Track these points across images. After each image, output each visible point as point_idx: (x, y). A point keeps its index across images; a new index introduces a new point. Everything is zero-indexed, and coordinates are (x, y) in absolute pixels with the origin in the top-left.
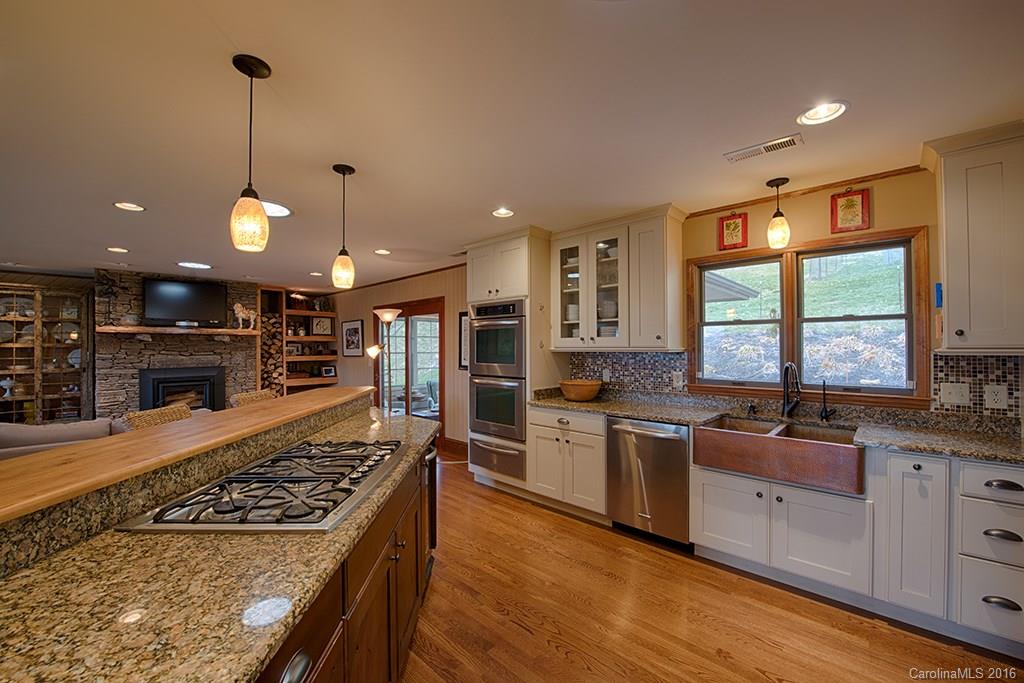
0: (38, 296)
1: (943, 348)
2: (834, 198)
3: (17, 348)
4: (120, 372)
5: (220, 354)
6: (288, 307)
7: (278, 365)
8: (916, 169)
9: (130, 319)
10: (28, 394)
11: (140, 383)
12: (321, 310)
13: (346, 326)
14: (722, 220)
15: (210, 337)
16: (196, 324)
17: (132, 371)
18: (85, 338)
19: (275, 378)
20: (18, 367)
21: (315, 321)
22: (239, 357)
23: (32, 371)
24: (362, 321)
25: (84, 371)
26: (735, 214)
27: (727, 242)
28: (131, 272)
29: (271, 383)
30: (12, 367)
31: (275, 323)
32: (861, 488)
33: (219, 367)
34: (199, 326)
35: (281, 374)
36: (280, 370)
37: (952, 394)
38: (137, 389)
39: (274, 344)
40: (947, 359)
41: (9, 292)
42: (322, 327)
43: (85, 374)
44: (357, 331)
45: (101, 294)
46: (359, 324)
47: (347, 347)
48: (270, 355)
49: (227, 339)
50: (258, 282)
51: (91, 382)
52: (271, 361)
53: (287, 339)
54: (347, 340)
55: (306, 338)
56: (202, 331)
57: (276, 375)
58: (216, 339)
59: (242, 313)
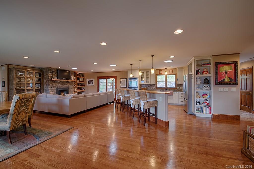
0: (34, 72)
1: (178, 84)
2: (170, 70)
3: (30, 83)
4: (53, 88)
5: (68, 85)
6: (78, 76)
8: (176, 69)
9: (56, 78)
11: (56, 91)
12: (82, 77)
13: (88, 80)
14: (160, 70)
15: (68, 82)
17: (55, 88)
18: (42, 81)
21: (81, 79)
22: (71, 86)
23: (33, 88)
25: (42, 89)
26: (161, 70)
27: (160, 73)
29: (75, 91)
30: (29, 87)
31: (76, 79)
32: (173, 95)
33: (68, 88)
34: (66, 80)
36: (76, 88)
37: (178, 88)
39: (75, 83)
40: (178, 85)
41: (29, 71)
42: (82, 80)
44: (92, 81)
45: (50, 73)
46: (93, 80)
47: (89, 84)
48: (74, 85)
49: (71, 82)
50: (74, 71)
51: (43, 91)
52: (75, 87)
53: (77, 82)
54: (89, 83)
55: (80, 82)
56: (67, 80)
57: (75, 89)
58: (69, 82)
59: (73, 77)
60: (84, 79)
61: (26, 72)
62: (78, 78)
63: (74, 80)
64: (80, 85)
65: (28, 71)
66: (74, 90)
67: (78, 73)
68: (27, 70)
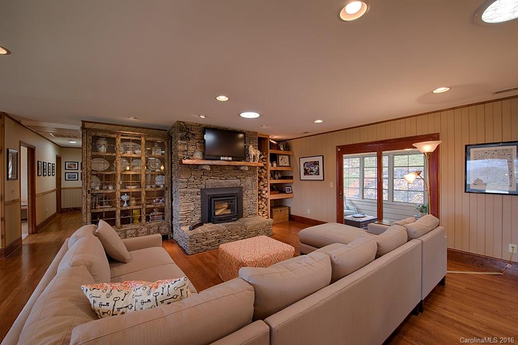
0: (143, 141)
3: (132, 175)
4: (191, 190)
5: (240, 179)
6: (270, 149)
7: (265, 185)
9: (198, 155)
10: (137, 205)
11: (201, 198)
12: (284, 150)
13: (303, 161)
15: (237, 168)
16: (230, 159)
17: (197, 190)
18: (167, 168)
19: (264, 194)
20: (132, 187)
21: (280, 157)
22: (249, 181)
23: (140, 190)
24: (323, 156)
25: (167, 190)
28: (197, 124)
29: (262, 198)
30: (129, 187)
31: (263, 158)
33: (240, 187)
34: (233, 160)
35: (266, 192)
36: (266, 189)
38: (199, 202)
39: (262, 172)
41: (128, 138)
42: (284, 161)
43: (167, 191)
44: (316, 163)
45: (182, 139)
46: (320, 159)
47: (305, 174)
48: (260, 179)
49: (247, 169)
50: (258, 131)
51: (170, 197)
52: (261, 183)
53: (270, 168)
54: (305, 169)
55: (279, 169)
56: (233, 163)
57: (264, 192)
58: (242, 168)
59: (253, 151)
60: (291, 158)
61: (118, 140)
62: (270, 154)
63: (257, 163)
64: (279, 179)
65: (127, 136)
66: (259, 195)
67: (272, 140)
68: (122, 136)
